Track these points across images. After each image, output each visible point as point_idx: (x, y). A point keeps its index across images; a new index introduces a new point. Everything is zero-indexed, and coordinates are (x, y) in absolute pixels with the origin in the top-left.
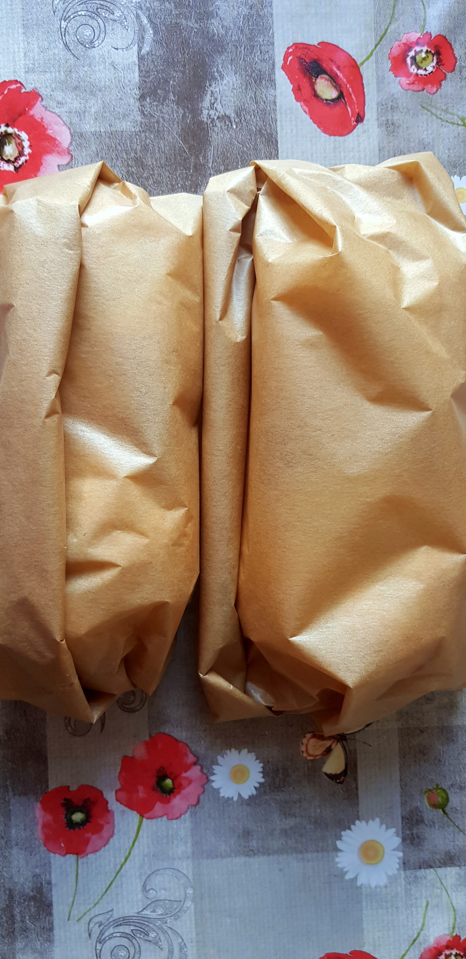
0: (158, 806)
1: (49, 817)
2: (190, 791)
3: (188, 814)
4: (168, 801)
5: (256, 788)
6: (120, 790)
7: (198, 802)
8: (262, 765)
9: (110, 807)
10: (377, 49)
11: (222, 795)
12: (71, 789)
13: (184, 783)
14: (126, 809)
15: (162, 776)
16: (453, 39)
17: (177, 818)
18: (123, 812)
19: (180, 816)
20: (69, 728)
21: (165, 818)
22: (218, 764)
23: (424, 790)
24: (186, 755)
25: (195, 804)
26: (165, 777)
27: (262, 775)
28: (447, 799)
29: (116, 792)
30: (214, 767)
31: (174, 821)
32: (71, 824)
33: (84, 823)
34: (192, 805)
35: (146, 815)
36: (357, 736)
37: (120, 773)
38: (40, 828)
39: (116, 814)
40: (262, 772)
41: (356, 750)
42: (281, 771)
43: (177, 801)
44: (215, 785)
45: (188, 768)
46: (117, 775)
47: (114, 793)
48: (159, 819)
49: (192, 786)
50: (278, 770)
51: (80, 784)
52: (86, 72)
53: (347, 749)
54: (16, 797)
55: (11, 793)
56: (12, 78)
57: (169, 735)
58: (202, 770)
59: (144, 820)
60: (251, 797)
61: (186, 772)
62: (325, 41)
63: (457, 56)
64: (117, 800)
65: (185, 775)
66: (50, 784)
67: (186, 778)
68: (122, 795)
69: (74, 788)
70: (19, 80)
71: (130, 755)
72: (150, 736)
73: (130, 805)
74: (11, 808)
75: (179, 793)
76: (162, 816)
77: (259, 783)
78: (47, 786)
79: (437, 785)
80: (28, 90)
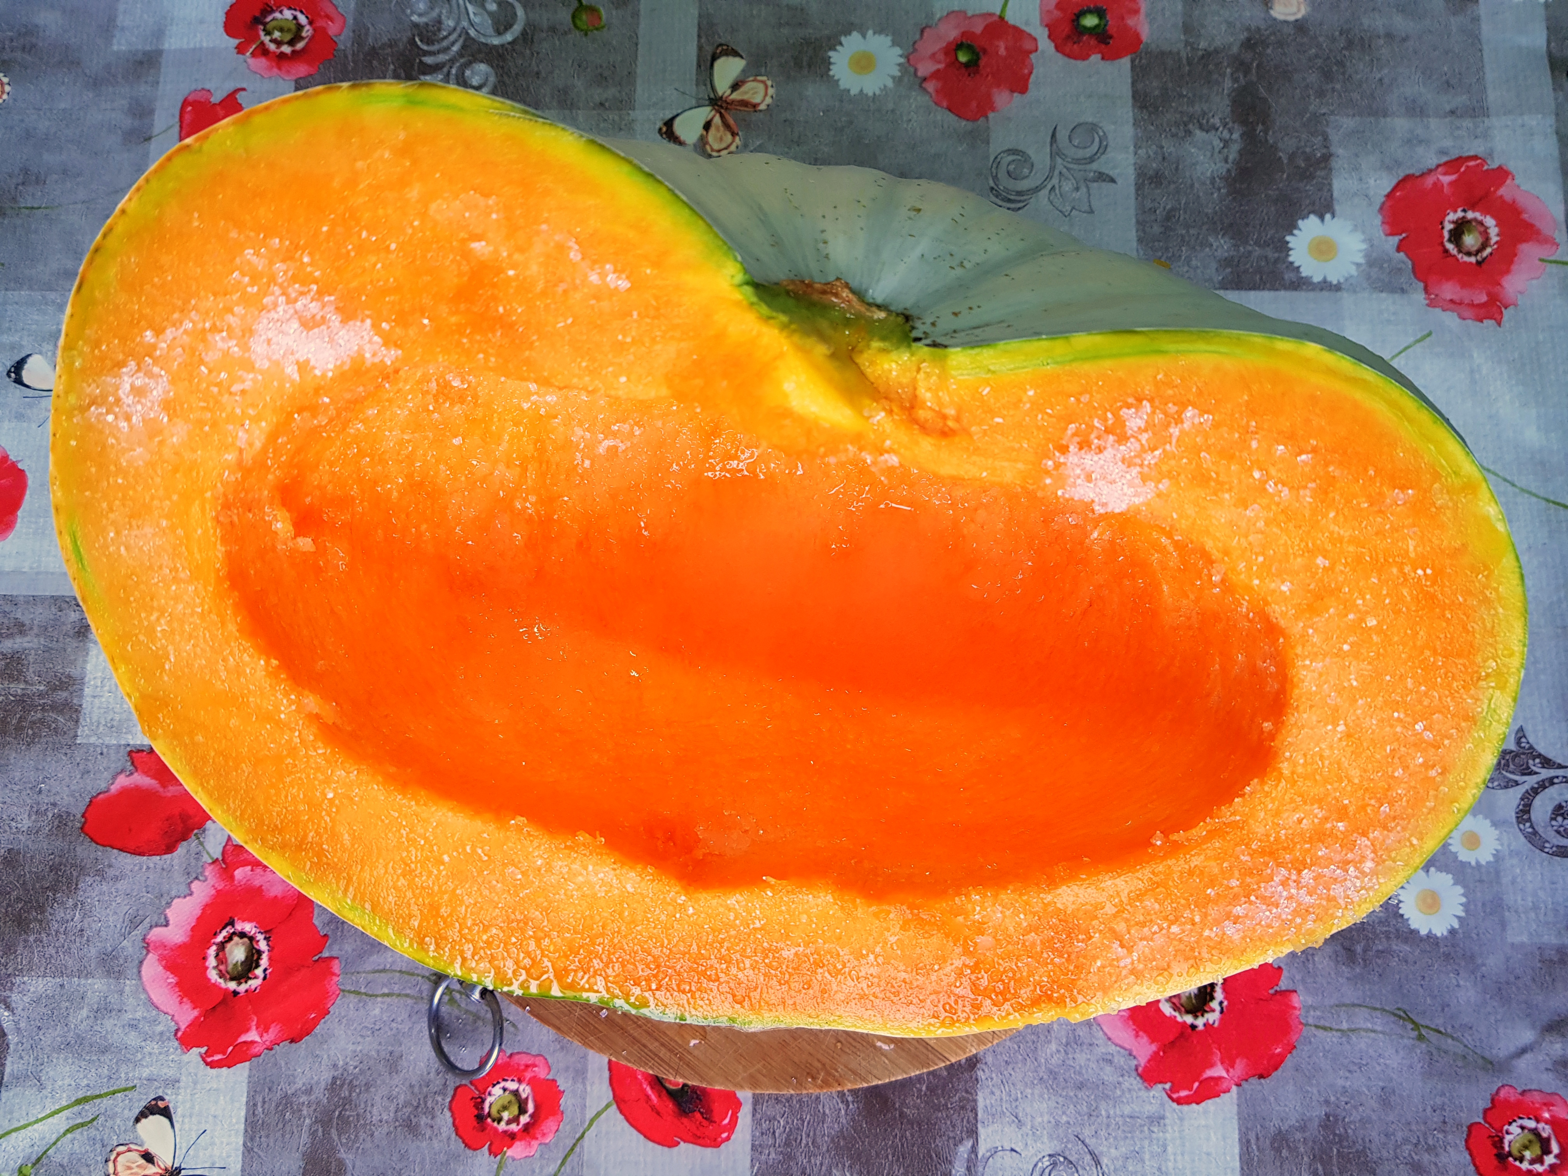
0: (978, 29)
1: (1131, 22)
2: (933, 45)
3: (938, 16)
4: (964, 34)
5: (841, 44)
6: (1031, 52)
7: (922, 31)
8: (831, 73)
9: (1046, 32)
10: (581, 1131)
11: (889, 38)
12: (1099, 56)
13: (941, 57)
14: (1024, 28)
15: (972, 66)
16: (452, 1142)
17: (953, 12)
18: (1027, 23)
19: (948, 14)
20: (1101, 134)
21: (970, 13)
22: (893, 78)
23: (605, 29)
24: (937, 91)
25: (928, 30)
26: (966, 65)
27: (832, 60)
28: (574, 17)
29: (1036, 50)
30: (899, 74)
31: (956, 9)
32: (1100, 13)
33: (1082, 14)
34: (930, 27)
35: (996, 18)
36: (694, 102)
37: (1031, 73)
38: (1143, 10)
39: (1038, 23)
40: (830, 63)
41: (697, 85)
42: (805, 63)
43: (952, 34)
44: (898, 51)
45: (936, 75)
46: (1035, 71)
47: (1040, 48)
48: (977, 12)
49: (930, 52)
50: (810, 66)
51: (1086, 62)
52: (1064, 1113)
53: (709, 86)
54: (1175, 50)
55: (1183, 54)
56: (1185, 1108)
57: (960, 117)
58: (916, 71)
59: (998, 13)
60: (848, 33)
61: (938, 70)
62: (666, 1149)
63: (448, 1114)
64: (1035, 40)
65: (941, 66)
66: (1129, 65)
67: (939, 62)
68: (1028, 45)
69: (1095, 58)
70: (1175, 1105)
71: (1015, 94)
72: (987, 117)
73: (1018, 33)
74: (1182, 37)
75: (949, 44)
76: (973, 16)
77: (835, 50)
78: (1133, 61)
79: (586, 34)
80: (1160, 1086)
